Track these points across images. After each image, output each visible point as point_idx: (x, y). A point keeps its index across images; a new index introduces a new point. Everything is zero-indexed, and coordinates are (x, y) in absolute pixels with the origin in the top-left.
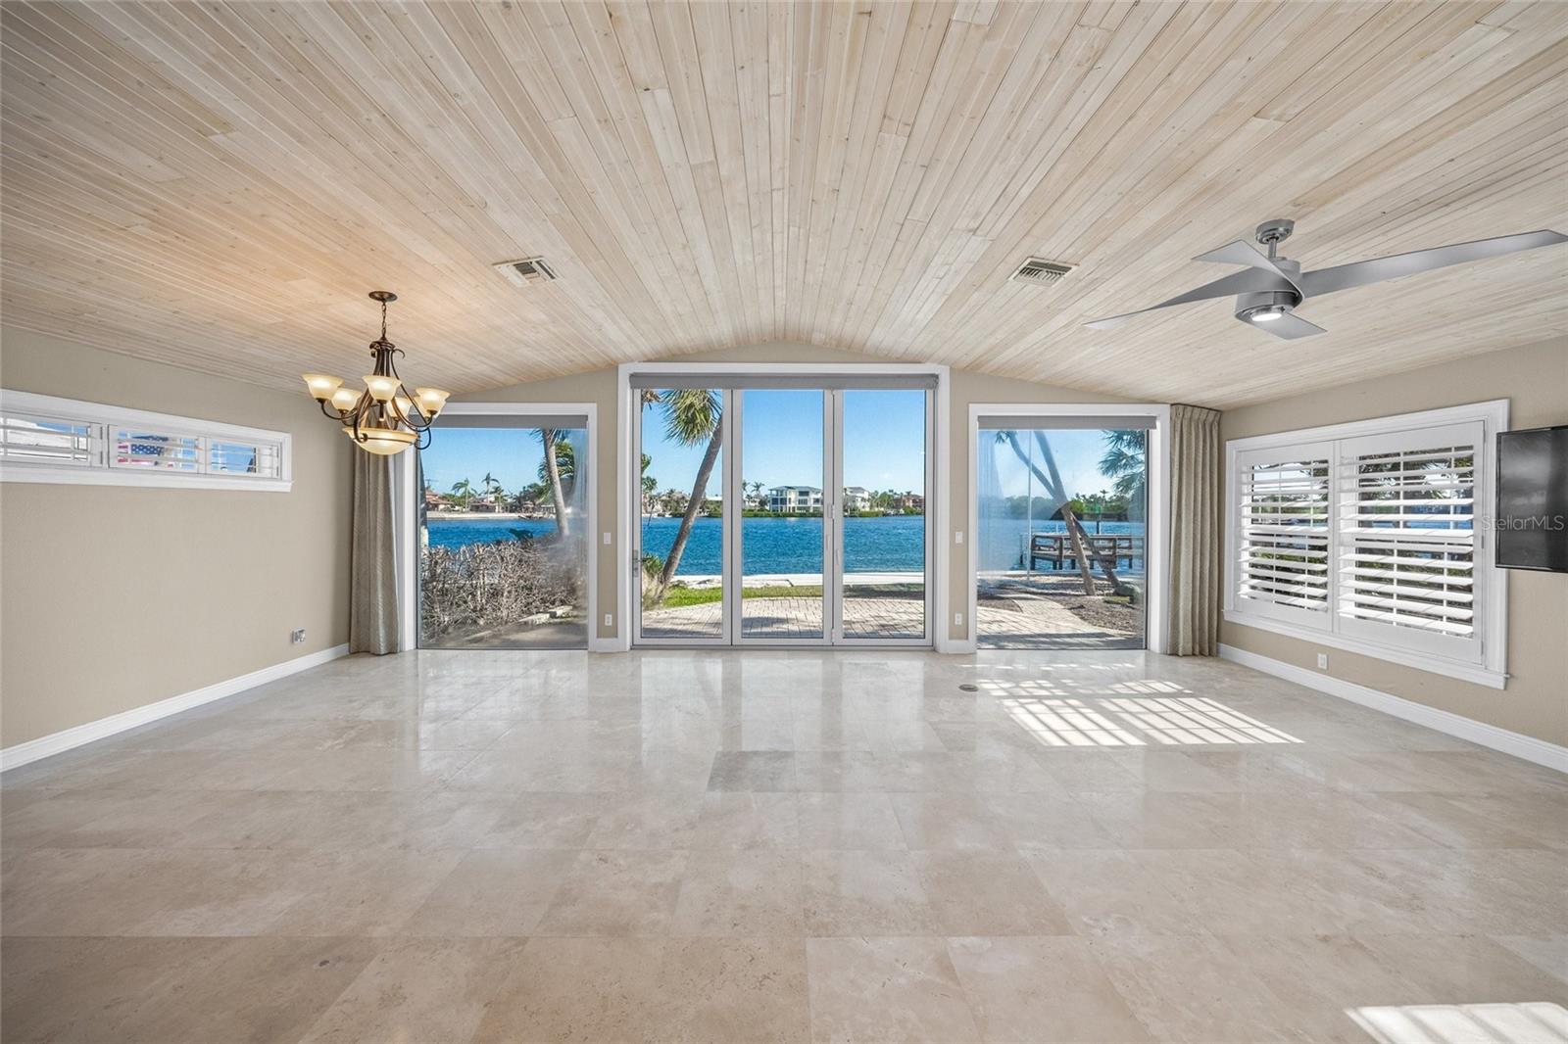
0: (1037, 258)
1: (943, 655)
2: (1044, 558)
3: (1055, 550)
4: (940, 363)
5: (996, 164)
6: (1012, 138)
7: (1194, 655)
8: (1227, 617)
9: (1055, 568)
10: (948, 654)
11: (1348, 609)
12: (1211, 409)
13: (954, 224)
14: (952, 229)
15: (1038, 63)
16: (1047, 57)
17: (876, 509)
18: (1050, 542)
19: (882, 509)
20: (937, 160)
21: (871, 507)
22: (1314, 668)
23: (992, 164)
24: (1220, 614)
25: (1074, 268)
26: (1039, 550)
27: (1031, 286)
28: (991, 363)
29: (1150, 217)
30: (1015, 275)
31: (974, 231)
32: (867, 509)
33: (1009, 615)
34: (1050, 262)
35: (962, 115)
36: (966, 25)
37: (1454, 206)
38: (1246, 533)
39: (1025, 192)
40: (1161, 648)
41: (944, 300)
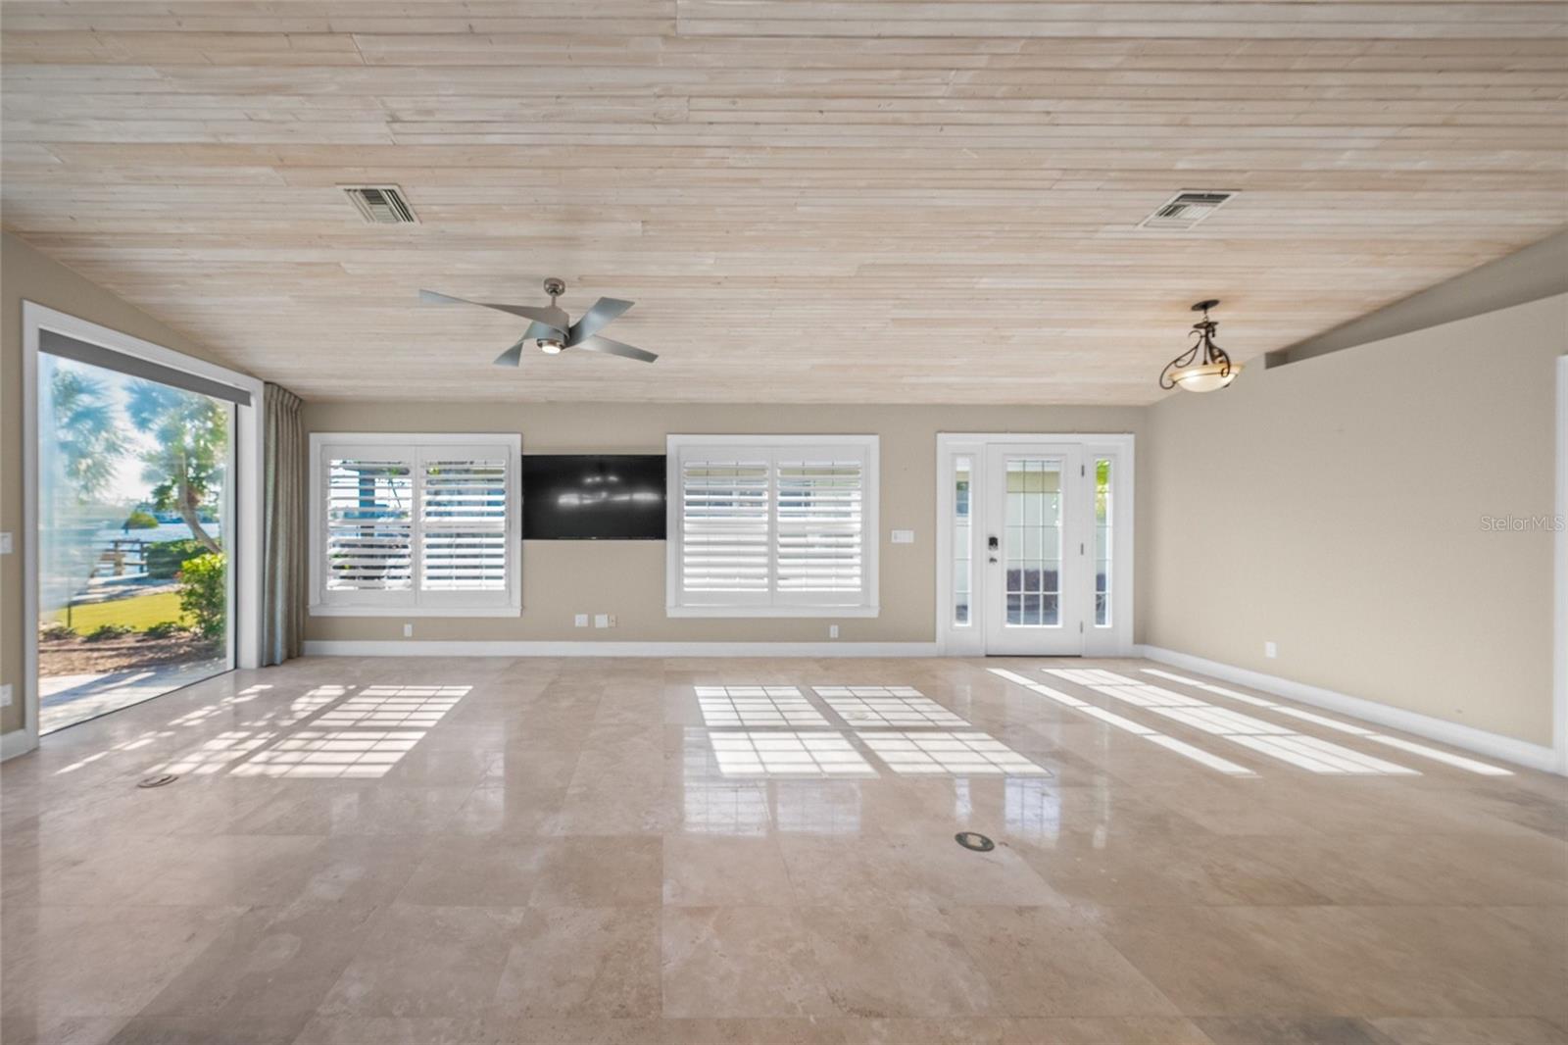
0: (403, 192)
5: (518, 101)
6: (559, 100)
8: (312, 613)
15: (649, 86)
16: (656, 90)
20: (491, 42)
22: (400, 637)
23: (517, 97)
25: (415, 223)
27: (350, 208)
28: (105, 250)
29: (525, 229)
30: (353, 187)
31: (395, 120)
34: (407, 204)
35: (569, 46)
36: (673, 15)
40: (253, 663)
41: (201, 139)
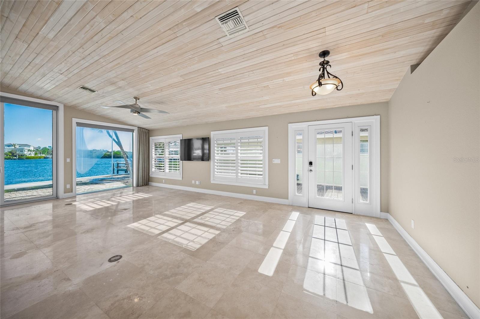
0: (85, 86)
1: (61, 199)
2: (122, 170)
3: (125, 167)
4: (59, 103)
5: (64, 63)
7: (143, 186)
8: (150, 176)
9: (125, 172)
10: (64, 198)
11: (167, 170)
12: (147, 129)
13: (53, 69)
14: (52, 70)
17: (39, 155)
18: (124, 165)
19: (44, 155)
21: (36, 154)
22: (162, 183)
23: (62, 63)
24: (149, 175)
25: (96, 92)
26: (120, 168)
27: (85, 92)
30: (79, 87)
31: (61, 74)
32: (33, 155)
33: (97, 186)
34: (89, 88)
37: (160, 104)
38: (153, 157)
39: (75, 72)
40: (136, 186)
41: (55, 86)
